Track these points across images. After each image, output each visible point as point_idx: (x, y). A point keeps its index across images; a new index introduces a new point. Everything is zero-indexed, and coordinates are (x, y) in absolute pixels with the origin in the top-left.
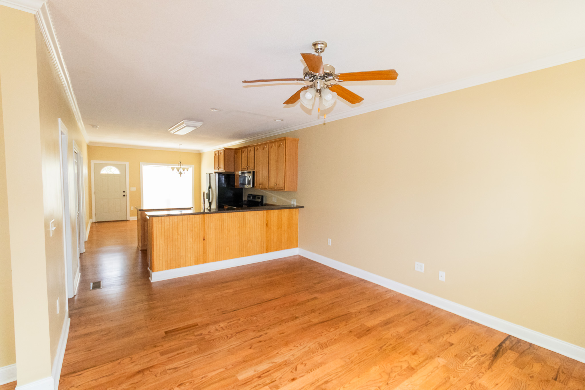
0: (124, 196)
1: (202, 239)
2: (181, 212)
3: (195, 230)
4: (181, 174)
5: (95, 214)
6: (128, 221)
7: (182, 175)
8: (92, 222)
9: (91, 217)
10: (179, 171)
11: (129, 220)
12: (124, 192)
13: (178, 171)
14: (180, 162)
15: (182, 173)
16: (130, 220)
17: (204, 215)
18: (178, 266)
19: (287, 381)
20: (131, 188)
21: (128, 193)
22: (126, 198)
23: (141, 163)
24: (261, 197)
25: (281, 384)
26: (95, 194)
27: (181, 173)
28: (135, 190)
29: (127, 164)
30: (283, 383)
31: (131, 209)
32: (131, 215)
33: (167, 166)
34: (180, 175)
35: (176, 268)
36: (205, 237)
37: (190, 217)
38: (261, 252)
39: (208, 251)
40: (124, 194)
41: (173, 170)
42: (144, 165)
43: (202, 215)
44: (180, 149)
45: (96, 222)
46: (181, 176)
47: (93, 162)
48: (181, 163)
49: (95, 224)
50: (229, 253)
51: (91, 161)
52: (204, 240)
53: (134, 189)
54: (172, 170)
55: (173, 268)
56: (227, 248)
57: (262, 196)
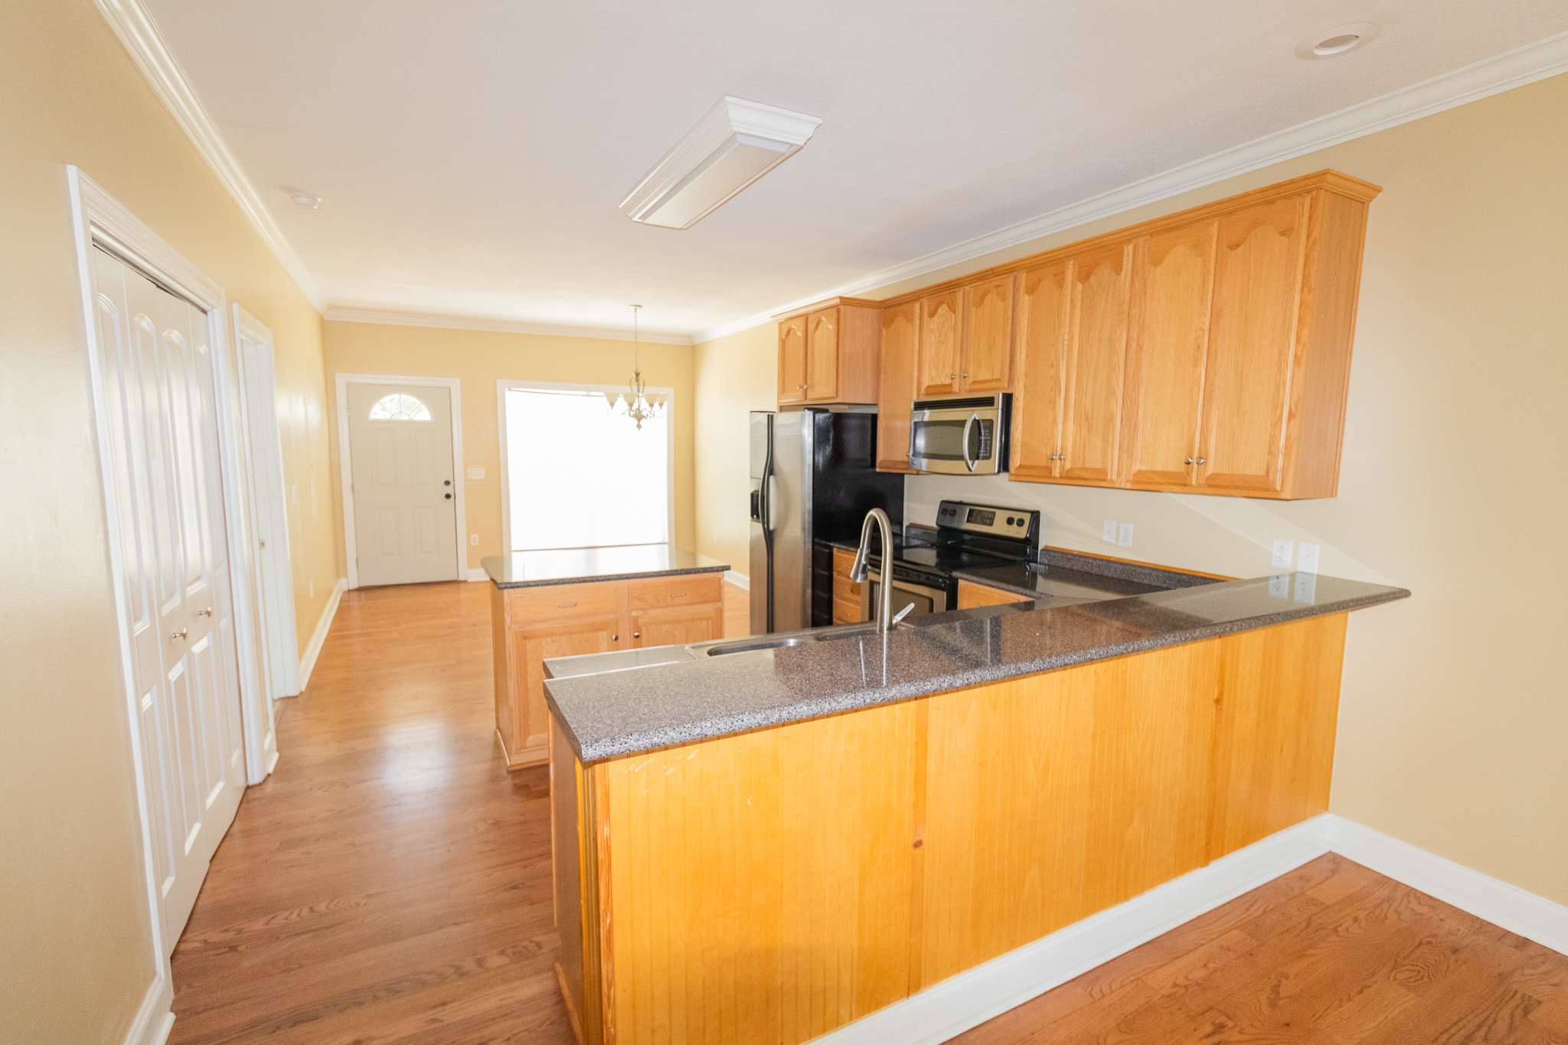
0: (448, 496)
4: (639, 420)
5: (357, 559)
6: (462, 585)
7: (642, 422)
8: (347, 589)
9: (340, 570)
10: (635, 407)
11: (465, 582)
12: (447, 483)
13: (631, 405)
14: (637, 375)
15: (644, 413)
16: (469, 580)
20: (469, 470)
21: (459, 489)
22: (455, 505)
23: (499, 383)
24: (1027, 517)
26: (353, 490)
27: (639, 417)
28: (484, 477)
29: (455, 385)
31: (472, 544)
32: (471, 566)
33: (585, 393)
34: (636, 422)
38: (1182, 867)
40: (449, 490)
41: (612, 405)
42: (510, 390)
45: (360, 590)
46: (639, 426)
47: (342, 380)
48: (640, 376)
49: (355, 594)
50: (1039, 901)
51: (338, 375)
53: (478, 474)
54: (608, 404)
57: (1035, 515)
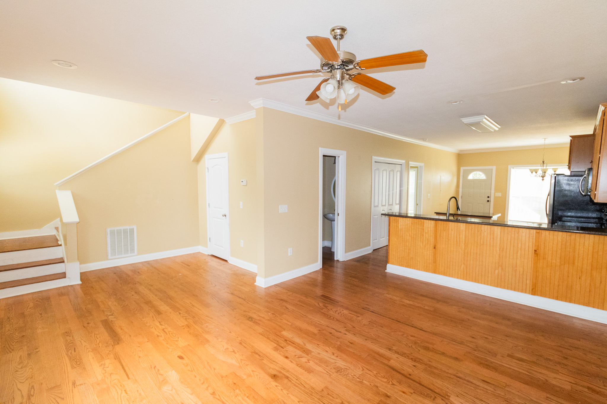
0: (488, 201)
1: (432, 246)
2: (439, 217)
3: (426, 236)
4: (543, 178)
12: (488, 197)
14: (543, 162)
17: (436, 222)
18: (408, 266)
19: (284, 354)
20: (496, 193)
21: (492, 199)
22: (490, 204)
23: (509, 166)
25: (280, 352)
26: (462, 198)
28: (501, 196)
29: (494, 168)
30: (281, 353)
35: (406, 267)
36: (436, 246)
37: (421, 221)
39: (438, 261)
40: (489, 199)
42: (513, 168)
43: (434, 221)
44: (545, 145)
47: (462, 169)
50: (465, 272)
52: (434, 248)
53: (499, 195)
55: (404, 267)
56: (463, 266)
